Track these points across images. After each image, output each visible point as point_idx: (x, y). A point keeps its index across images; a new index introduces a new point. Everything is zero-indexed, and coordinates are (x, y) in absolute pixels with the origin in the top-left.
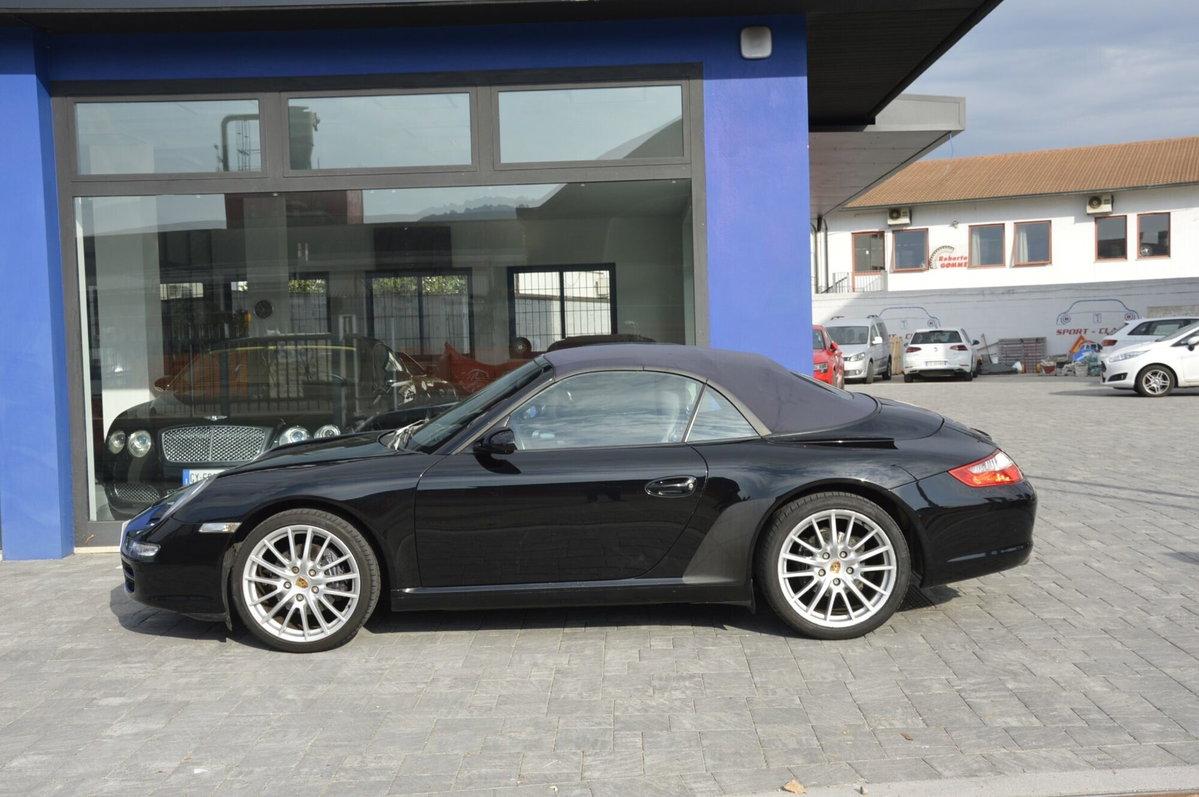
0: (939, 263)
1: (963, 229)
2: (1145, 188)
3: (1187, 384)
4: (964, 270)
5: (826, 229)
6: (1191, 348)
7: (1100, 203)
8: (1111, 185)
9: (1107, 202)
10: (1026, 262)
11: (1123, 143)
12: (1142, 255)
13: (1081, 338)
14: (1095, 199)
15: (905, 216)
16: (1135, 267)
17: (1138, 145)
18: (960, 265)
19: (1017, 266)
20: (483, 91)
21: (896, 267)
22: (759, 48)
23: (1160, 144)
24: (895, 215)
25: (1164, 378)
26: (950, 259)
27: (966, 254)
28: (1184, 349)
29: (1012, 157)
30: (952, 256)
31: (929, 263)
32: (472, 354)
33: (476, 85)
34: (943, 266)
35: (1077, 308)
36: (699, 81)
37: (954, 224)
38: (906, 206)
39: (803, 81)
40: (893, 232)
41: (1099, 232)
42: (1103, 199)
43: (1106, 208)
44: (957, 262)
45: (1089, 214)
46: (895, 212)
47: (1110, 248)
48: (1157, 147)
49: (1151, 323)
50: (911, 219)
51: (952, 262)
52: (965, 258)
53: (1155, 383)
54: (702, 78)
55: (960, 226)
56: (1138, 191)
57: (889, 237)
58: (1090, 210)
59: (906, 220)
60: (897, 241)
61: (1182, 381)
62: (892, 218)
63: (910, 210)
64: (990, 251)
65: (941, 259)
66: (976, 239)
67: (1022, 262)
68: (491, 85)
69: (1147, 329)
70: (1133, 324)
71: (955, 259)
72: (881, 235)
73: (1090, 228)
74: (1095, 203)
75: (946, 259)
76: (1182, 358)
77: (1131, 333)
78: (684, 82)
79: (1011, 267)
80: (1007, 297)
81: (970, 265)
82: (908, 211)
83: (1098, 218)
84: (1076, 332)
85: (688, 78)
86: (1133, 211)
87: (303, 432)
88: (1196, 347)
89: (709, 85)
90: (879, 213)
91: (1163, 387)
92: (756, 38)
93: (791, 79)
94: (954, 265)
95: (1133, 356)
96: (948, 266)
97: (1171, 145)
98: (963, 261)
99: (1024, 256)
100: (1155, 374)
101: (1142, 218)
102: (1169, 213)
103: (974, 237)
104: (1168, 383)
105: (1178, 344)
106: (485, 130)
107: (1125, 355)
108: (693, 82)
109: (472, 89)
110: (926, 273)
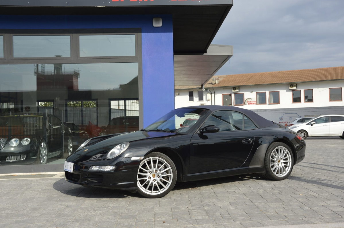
0: (247, 103)
1: (254, 93)
2: (306, 82)
3: (311, 136)
4: (255, 105)
5: (215, 93)
6: (312, 125)
7: (293, 86)
8: (296, 81)
9: (295, 86)
10: (272, 103)
11: (300, 70)
12: (305, 101)
13: (286, 124)
14: (292, 85)
15: (237, 89)
16: (303, 104)
17: (304, 70)
18: (253, 104)
19: (270, 104)
20: (75, 35)
21: (235, 104)
22: (158, 24)
23: (310, 70)
24: (234, 89)
25: (304, 134)
26: (251, 102)
27: (255, 101)
28: (310, 125)
29: (268, 74)
30: (251, 101)
31: (245, 103)
32: (97, 125)
33: (72, 33)
34: (248, 104)
35: (284, 116)
36: (140, 33)
37: (251, 92)
38: (237, 86)
39: (172, 34)
40: (234, 94)
41: (293, 95)
42: (294, 85)
43: (295, 88)
44: (253, 103)
45: (290, 89)
46: (234, 88)
47: (296, 100)
48: (309, 71)
49: (303, 119)
50: (239, 90)
51: (251, 103)
52: (255, 102)
53: (302, 135)
54: (142, 33)
55: (253, 92)
56: (304, 83)
57: (233, 95)
58: (290, 88)
59: (238, 91)
60: (235, 96)
61: (309, 135)
62: (234, 90)
63: (239, 88)
64: (262, 100)
65: (248, 102)
66: (258, 96)
67: (271, 103)
68: (77, 33)
69: (302, 121)
70: (298, 119)
71: (252, 102)
72: (230, 95)
73: (290, 93)
74: (292, 86)
75: (249, 102)
76: (309, 128)
77: (297, 122)
78: (136, 34)
79: (268, 104)
80: (264, 112)
81: (256, 104)
82: (238, 88)
83: (293, 91)
84: (285, 122)
85: (137, 32)
86: (302, 89)
87: (18, 140)
88: (313, 125)
89: (144, 35)
90: (229, 88)
91: (304, 137)
92: (157, 21)
93: (168, 33)
94: (252, 104)
95: (296, 127)
96: (250, 104)
97: (313, 70)
98: (254, 103)
99: (272, 102)
100: (302, 133)
101: (305, 91)
102: (313, 90)
103: (257, 96)
104: (306, 135)
105: (308, 124)
106: (75, 47)
107: (293, 127)
108: (139, 34)
109: (71, 34)
110: (243, 106)
